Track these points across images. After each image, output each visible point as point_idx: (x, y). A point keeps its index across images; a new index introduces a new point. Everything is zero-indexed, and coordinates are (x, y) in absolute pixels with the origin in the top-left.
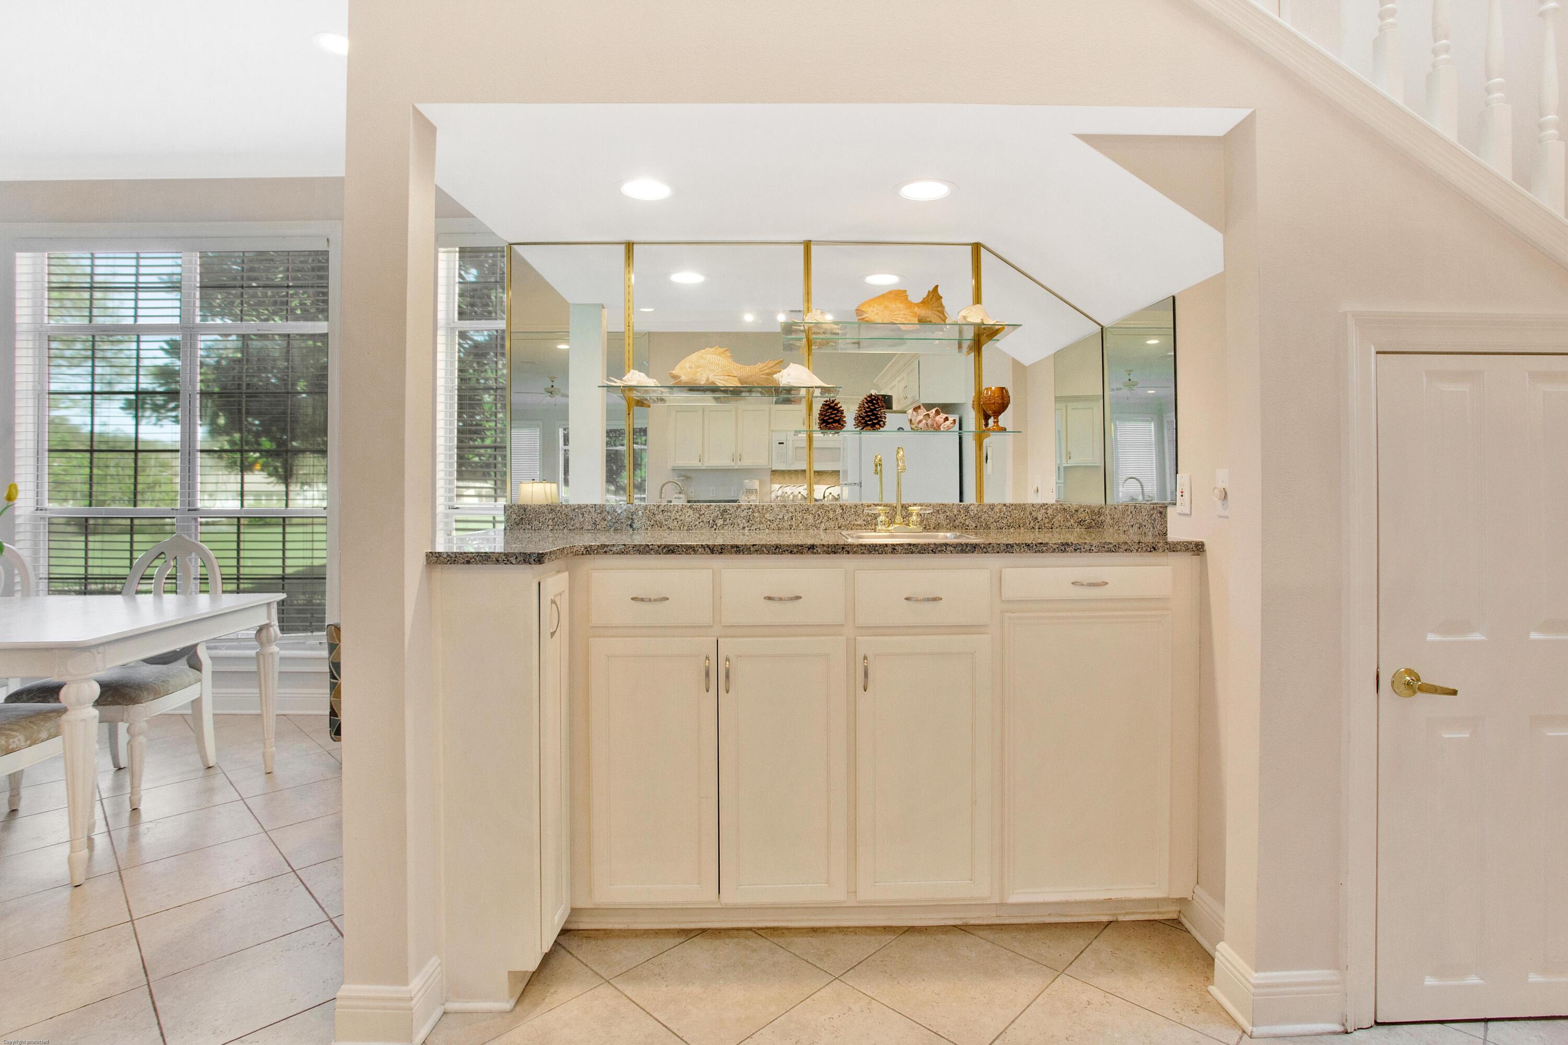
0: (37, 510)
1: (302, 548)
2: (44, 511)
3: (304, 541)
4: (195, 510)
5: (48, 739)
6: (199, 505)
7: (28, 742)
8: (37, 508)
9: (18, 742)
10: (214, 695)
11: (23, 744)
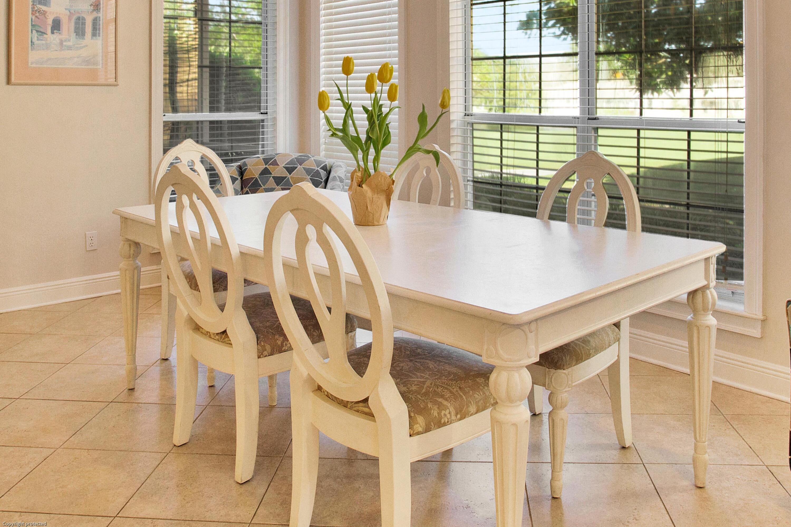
0: (465, 115)
1: (714, 150)
2: (470, 117)
3: (715, 141)
4: (595, 119)
5: (476, 413)
6: (600, 113)
7: (459, 416)
8: (465, 114)
9: (448, 416)
10: (632, 335)
11: (453, 418)
